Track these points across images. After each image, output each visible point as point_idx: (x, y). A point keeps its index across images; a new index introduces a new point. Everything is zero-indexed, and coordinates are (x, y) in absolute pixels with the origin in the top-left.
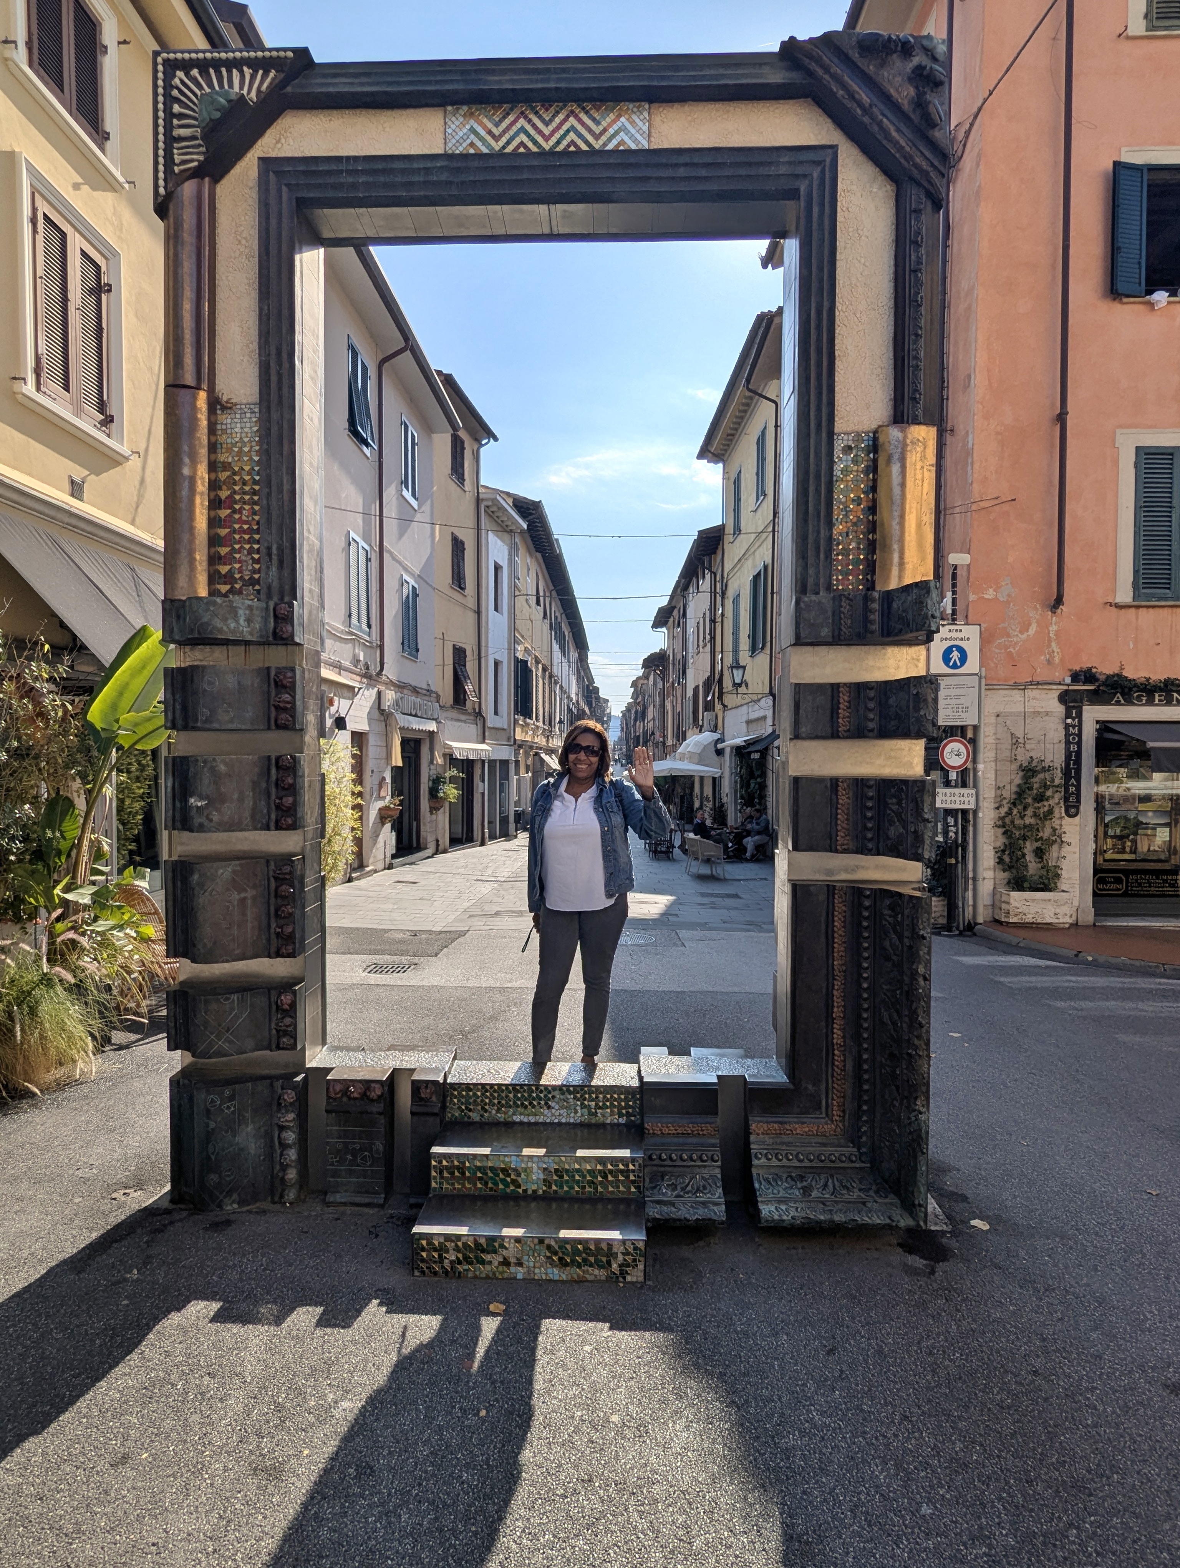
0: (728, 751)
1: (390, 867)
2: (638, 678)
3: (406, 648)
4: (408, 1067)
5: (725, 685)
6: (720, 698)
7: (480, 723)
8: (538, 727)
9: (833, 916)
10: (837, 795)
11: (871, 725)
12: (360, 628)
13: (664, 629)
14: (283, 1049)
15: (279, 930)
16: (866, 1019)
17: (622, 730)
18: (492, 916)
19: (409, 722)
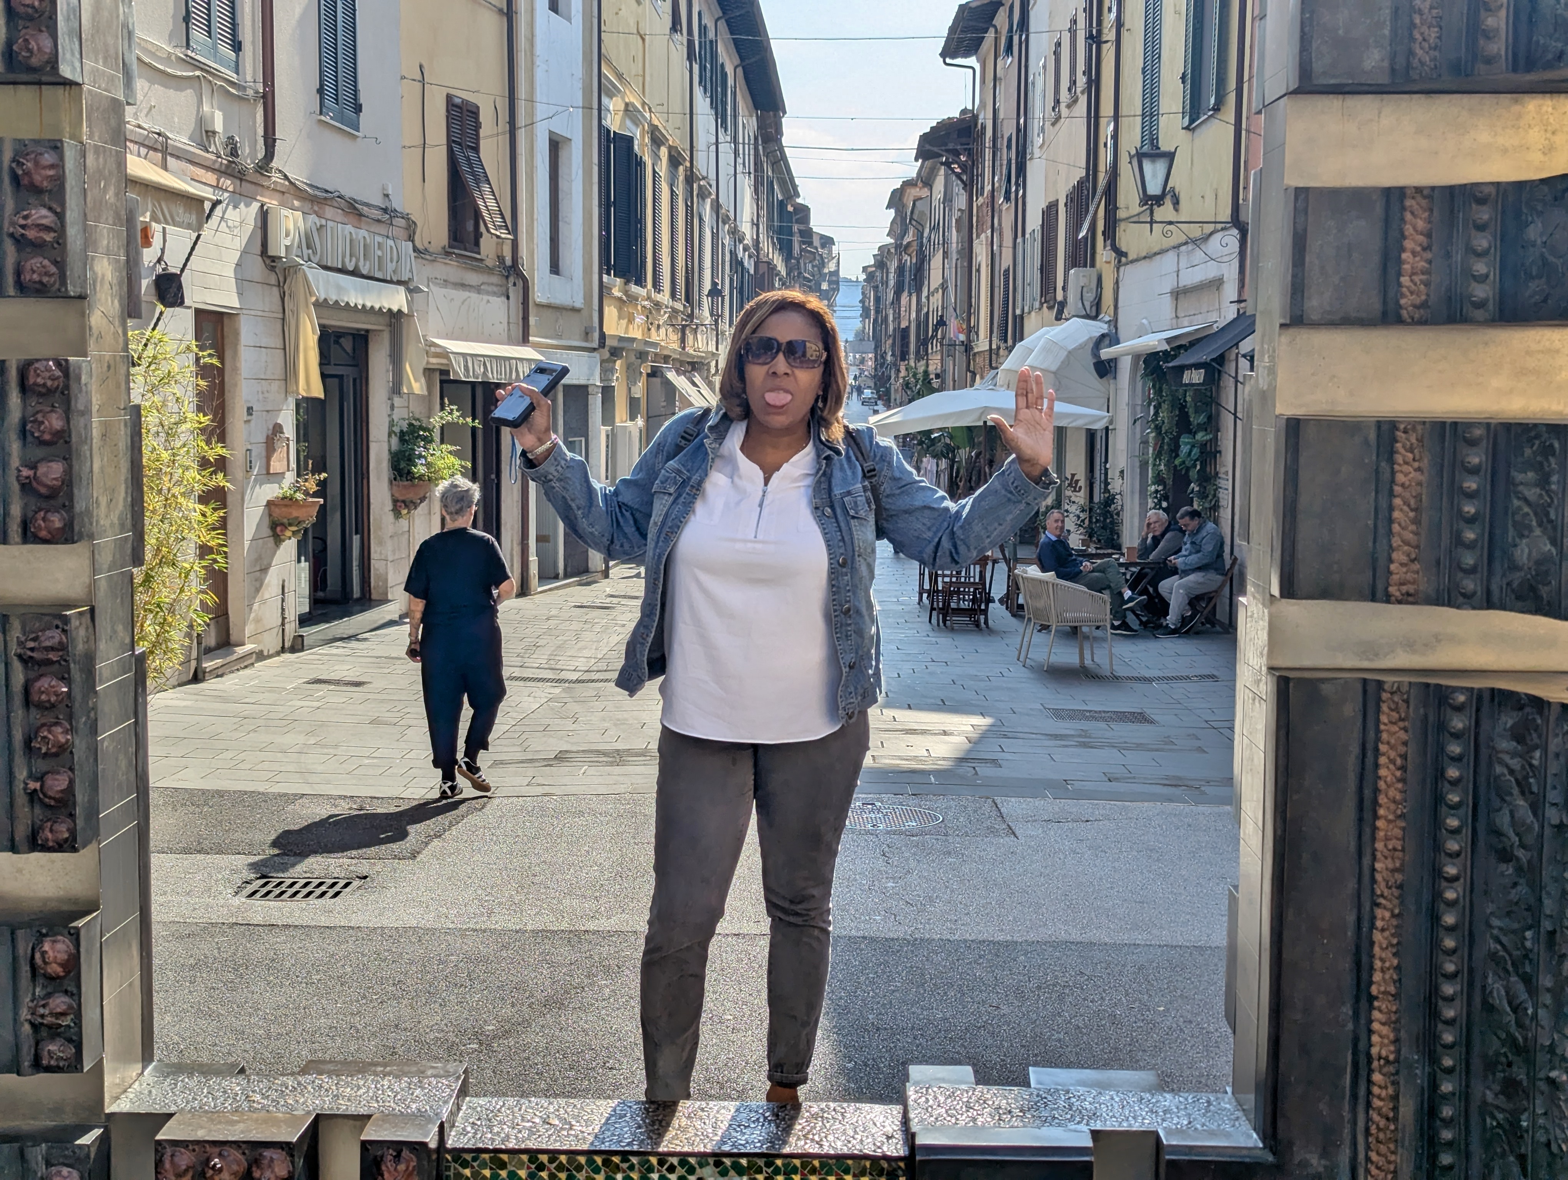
0: (1125, 366)
1: (297, 646)
2: (908, 184)
3: (329, 103)
4: (353, 1110)
5: (1121, 201)
6: (1110, 233)
7: (515, 294)
8: (658, 305)
9: (1377, 752)
10: (1391, 461)
11: (1480, 291)
12: (214, 53)
13: (972, 61)
14: (49, 1069)
15: (34, 785)
16: (1450, 999)
17: (866, 313)
18: (548, 763)
19: (340, 288)
